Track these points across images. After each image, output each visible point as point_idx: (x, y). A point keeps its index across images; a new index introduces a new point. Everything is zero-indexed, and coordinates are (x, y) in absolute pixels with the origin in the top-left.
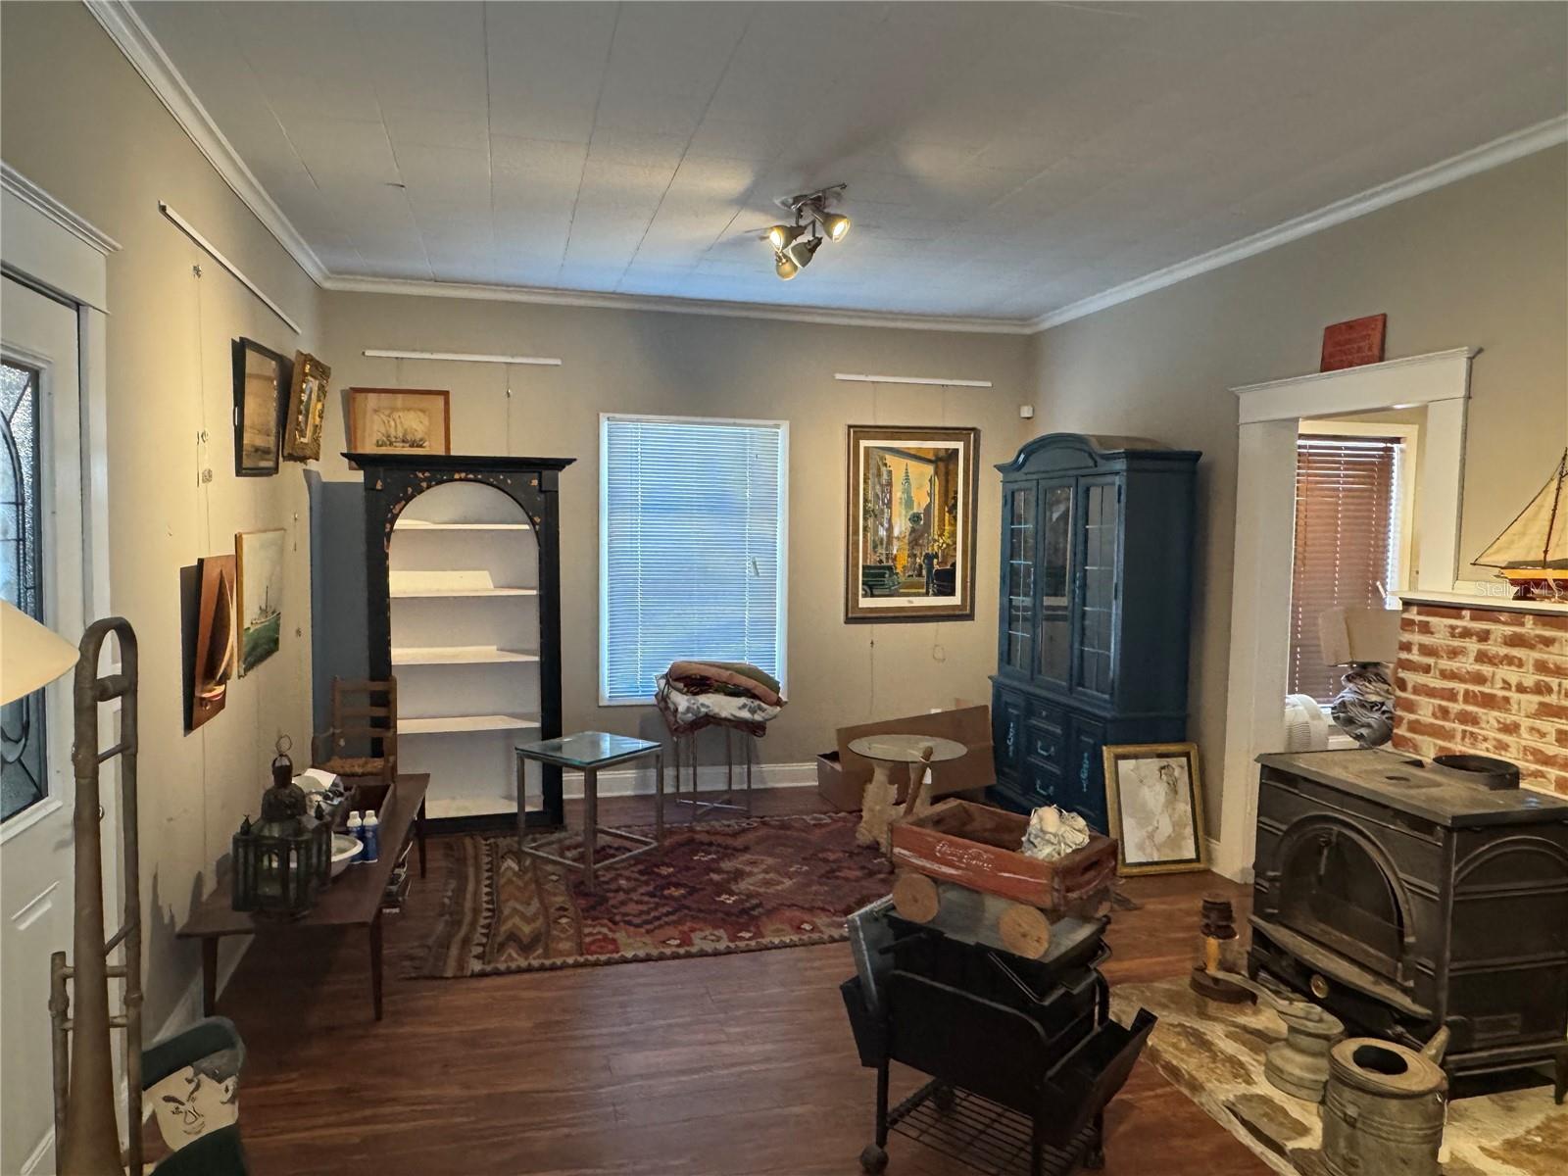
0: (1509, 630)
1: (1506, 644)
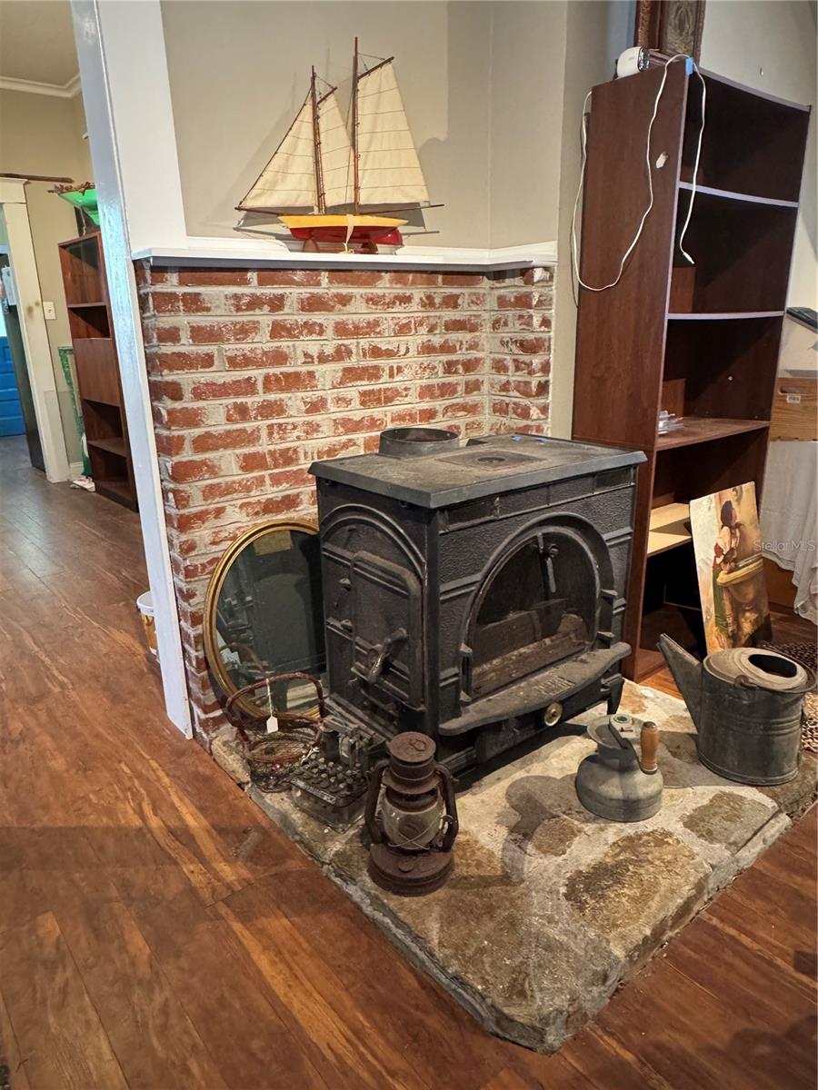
0: (305, 292)
1: (303, 309)
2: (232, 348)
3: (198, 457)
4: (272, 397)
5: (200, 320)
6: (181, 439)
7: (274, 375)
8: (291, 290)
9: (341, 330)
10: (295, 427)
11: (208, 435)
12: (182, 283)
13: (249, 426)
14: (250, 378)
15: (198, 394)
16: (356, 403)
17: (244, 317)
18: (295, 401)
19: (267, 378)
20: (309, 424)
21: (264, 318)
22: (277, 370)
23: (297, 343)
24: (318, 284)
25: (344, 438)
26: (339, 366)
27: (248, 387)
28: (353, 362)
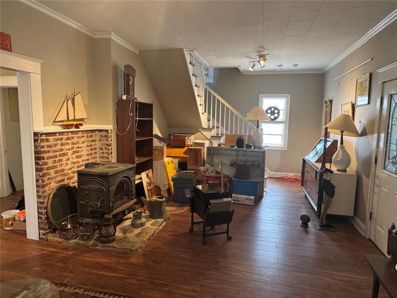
0: (66, 137)
1: (66, 140)
2: (54, 149)
3: (47, 172)
4: (60, 158)
5: (48, 143)
6: (44, 168)
7: (61, 153)
8: (64, 136)
9: (73, 144)
10: (64, 164)
11: (49, 167)
12: (46, 137)
13: (56, 164)
14: (56, 155)
15: (47, 159)
16: (75, 158)
17: (56, 142)
18: (64, 158)
19: (59, 154)
20: (66, 163)
21: (59, 142)
22: (61, 152)
23: (65, 147)
24: (68, 135)
25: (73, 166)
26: (72, 151)
27: (56, 156)
28: (74, 150)
